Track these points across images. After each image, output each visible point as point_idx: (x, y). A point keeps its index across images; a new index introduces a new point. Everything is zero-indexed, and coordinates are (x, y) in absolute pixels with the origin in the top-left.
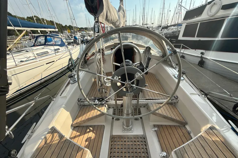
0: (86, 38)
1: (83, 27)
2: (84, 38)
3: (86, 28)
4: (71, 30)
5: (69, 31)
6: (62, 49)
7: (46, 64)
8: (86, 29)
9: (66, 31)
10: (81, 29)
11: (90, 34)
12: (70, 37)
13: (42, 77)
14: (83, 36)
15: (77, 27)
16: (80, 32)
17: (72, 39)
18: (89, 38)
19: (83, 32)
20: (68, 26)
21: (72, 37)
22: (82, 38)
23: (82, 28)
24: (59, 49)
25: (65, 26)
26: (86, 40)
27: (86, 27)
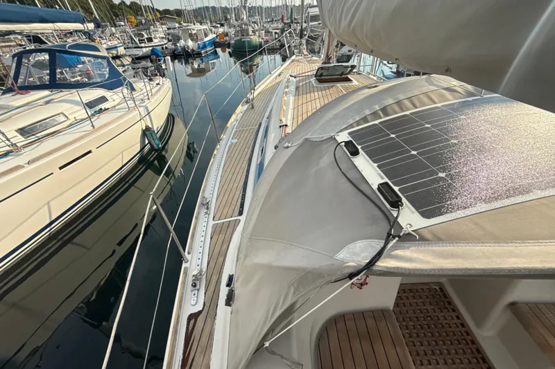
0: (182, 43)
1: (171, 9)
2: (178, 45)
3: (178, 10)
4: (139, 18)
5: (133, 19)
6: (114, 97)
7: (61, 168)
8: (179, 13)
9: (122, 23)
10: (165, 15)
11: (194, 32)
12: (137, 40)
13: (50, 217)
14: (173, 35)
15: (153, 9)
16: (162, 24)
17: (142, 47)
18: (190, 44)
19: (170, 25)
20: (128, 3)
21: (141, 41)
22: (169, 41)
23: (167, 12)
24: (103, 99)
25: (120, 4)
26: (184, 49)
27: (179, 8)
